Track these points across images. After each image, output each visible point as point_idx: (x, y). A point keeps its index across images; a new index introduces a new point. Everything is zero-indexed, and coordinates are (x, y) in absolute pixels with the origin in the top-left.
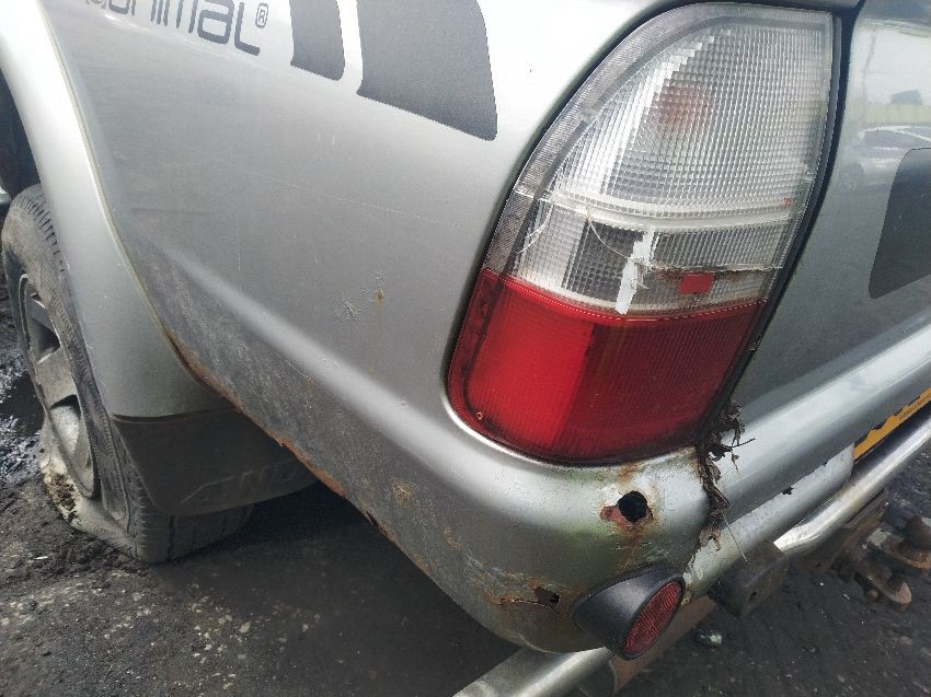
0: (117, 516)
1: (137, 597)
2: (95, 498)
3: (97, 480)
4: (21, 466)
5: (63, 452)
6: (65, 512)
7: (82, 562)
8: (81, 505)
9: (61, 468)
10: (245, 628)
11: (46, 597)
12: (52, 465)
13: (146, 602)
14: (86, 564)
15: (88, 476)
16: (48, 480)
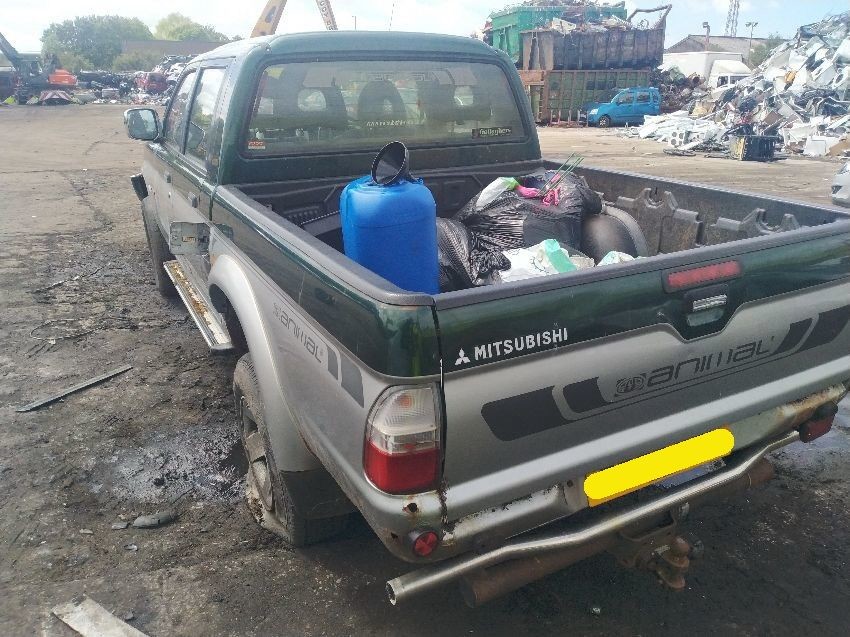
0: (282, 520)
1: (290, 562)
2: (272, 511)
3: (273, 501)
4: (237, 494)
5: (258, 485)
6: (258, 518)
7: (266, 544)
8: (266, 515)
9: (256, 495)
10: (338, 581)
11: (248, 560)
12: (252, 493)
13: (293, 565)
14: (266, 546)
15: (269, 499)
16: (250, 501)
